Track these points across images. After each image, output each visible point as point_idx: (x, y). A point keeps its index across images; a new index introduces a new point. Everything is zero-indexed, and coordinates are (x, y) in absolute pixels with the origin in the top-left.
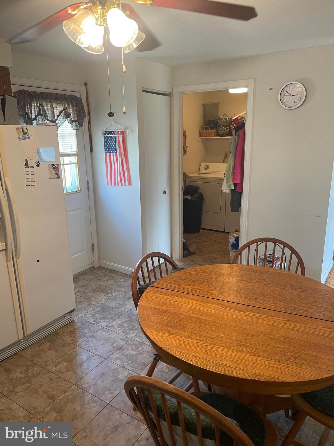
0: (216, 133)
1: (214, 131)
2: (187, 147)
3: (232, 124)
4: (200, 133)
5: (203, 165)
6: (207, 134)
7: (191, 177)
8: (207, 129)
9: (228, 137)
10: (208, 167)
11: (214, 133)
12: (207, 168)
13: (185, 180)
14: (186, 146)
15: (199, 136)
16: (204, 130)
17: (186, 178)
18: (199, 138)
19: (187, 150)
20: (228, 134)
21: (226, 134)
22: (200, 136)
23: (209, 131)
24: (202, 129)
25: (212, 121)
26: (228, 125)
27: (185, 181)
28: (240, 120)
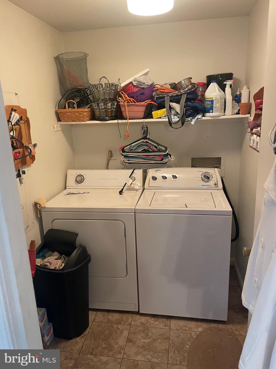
0: (90, 113)
1: (86, 110)
2: (35, 145)
3: (121, 97)
4: (57, 114)
5: (72, 174)
6: (74, 116)
7: (52, 210)
8: (71, 105)
9: (116, 121)
10: (82, 179)
11: (86, 114)
12: (80, 180)
13: (41, 217)
14: (31, 143)
15: (57, 121)
16: (65, 108)
17: (42, 213)
18: (57, 125)
19: (35, 153)
20: (113, 114)
21: (112, 116)
22: (59, 120)
23: (76, 109)
24: (61, 106)
25: (79, 91)
26: (112, 97)
27: (40, 220)
28: (137, 87)
